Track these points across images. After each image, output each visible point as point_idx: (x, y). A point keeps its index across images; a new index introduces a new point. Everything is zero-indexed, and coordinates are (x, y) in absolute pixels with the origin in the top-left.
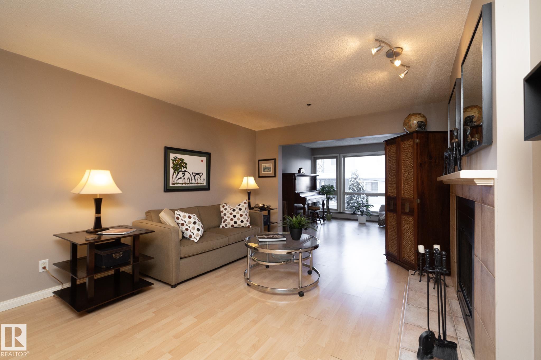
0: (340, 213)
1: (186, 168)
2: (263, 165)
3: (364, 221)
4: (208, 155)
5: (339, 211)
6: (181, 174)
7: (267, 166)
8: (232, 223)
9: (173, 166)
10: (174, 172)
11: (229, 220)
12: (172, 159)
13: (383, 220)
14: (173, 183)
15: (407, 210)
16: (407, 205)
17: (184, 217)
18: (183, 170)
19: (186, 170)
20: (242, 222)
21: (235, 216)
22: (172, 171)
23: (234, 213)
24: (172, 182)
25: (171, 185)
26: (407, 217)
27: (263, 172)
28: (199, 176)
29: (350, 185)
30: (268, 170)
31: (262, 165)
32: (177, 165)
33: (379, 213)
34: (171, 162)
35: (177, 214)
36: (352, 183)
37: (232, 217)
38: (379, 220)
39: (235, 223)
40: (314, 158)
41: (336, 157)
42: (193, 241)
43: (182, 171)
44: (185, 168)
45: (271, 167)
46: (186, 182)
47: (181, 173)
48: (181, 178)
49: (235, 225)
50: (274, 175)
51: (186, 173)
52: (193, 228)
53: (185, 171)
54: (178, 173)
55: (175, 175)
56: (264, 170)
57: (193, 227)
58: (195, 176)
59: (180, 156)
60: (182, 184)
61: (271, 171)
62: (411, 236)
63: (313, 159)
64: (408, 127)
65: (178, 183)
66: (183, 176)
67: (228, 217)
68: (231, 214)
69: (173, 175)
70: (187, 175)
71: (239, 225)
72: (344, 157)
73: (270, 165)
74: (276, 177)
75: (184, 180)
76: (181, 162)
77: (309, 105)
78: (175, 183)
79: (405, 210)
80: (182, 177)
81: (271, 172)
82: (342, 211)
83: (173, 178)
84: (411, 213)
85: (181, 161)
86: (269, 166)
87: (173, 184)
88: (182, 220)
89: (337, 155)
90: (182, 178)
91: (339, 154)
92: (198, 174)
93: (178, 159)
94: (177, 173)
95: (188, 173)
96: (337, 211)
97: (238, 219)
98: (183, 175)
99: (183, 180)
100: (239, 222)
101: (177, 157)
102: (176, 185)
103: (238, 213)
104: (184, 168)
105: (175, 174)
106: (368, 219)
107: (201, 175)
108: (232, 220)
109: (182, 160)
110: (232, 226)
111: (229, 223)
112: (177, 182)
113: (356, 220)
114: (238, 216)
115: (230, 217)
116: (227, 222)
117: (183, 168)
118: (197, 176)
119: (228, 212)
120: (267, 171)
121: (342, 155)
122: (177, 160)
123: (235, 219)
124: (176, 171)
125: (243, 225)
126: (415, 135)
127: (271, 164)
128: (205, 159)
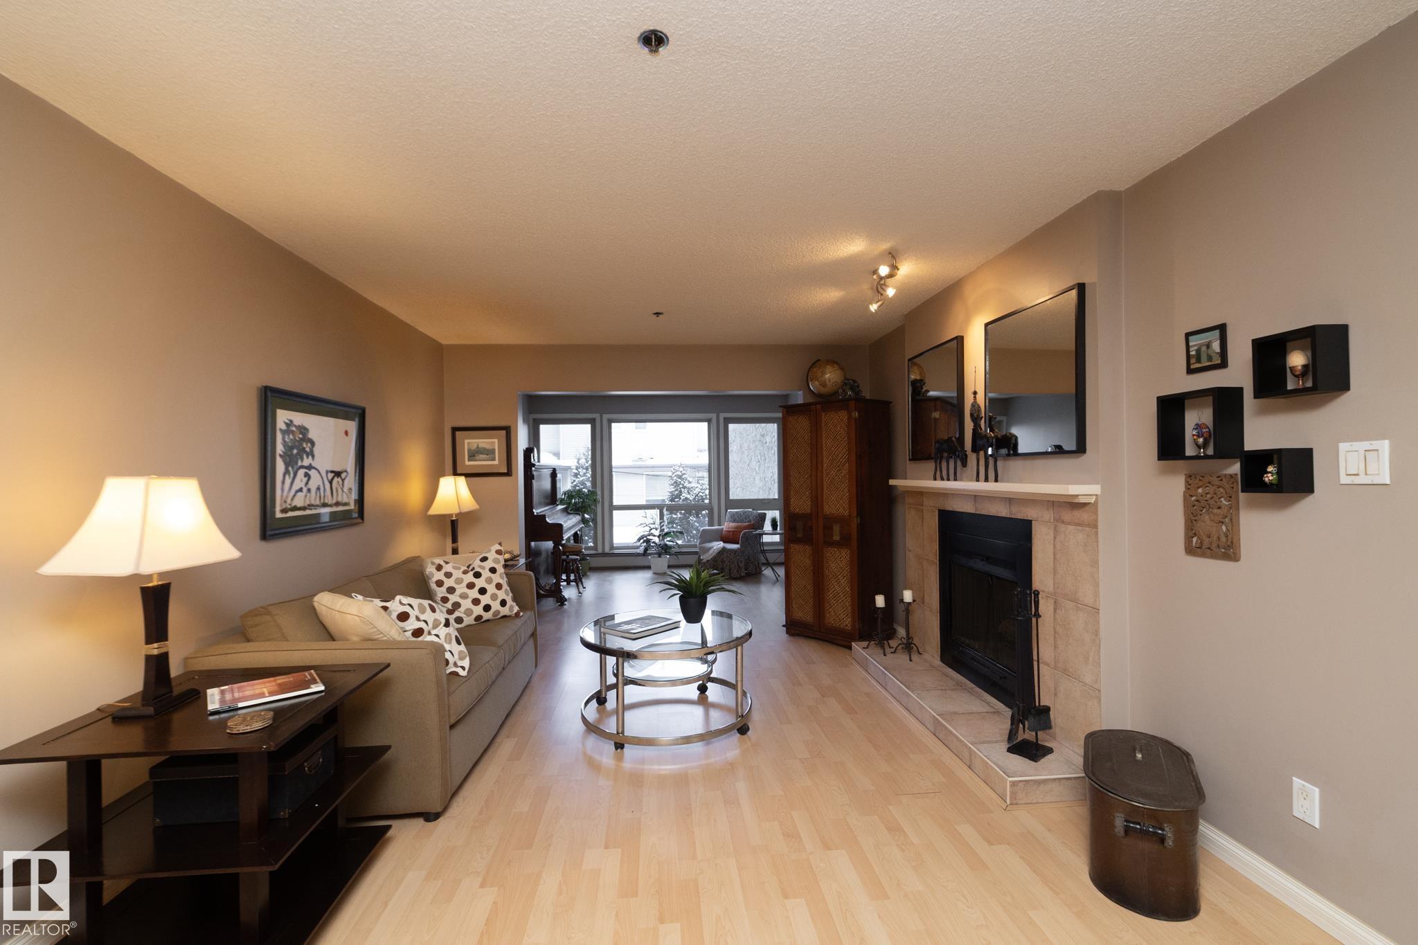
0: (604, 555)
1: (313, 457)
2: (469, 443)
3: (665, 569)
4: (360, 416)
5: (600, 551)
6: (300, 481)
7: (481, 445)
8: (478, 610)
9: (284, 450)
10: (287, 472)
11: (466, 604)
12: (280, 430)
13: (708, 561)
14: (284, 507)
15: (837, 538)
16: (836, 528)
17: (423, 611)
18: (306, 462)
19: (313, 465)
20: (503, 603)
21: (483, 591)
22: (280, 466)
23: (480, 583)
24: (281, 505)
25: (279, 515)
26: (836, 550)
27: (467, 463)
28: (339, 479)
29: (575, 483)
30: (486, 456)
31: (466, 441)
32: (291, 448)
33: (700, 548)
34: (279, 437)
35: (404, 605)
36: (581, 479)
37: (474, 594)
38: (700, 561)
39: (487, 608)
40: (534, 420)
41: (592, 422)
42: (455, 674)
43: (302, 467)
44: (310, 457)
45: (494, 450)
46: (313, 502)
47: (301, 472)
48: (301, 490)
49: (487, 616)
50: (506, 471)
51: (313, 473)
52: (448, 640)
53: (310, 467)
54: (295, 474)
55: (288, 481)
56: (472, 456)
57: (446, 635)
58: (331, 482)
59: (299, 418)
60: (304, 508)
61: (494, 459)
62: (844, 582)
63: (531, 421)
64: (820, 385)
65: (295, 508)
66: (307, 484)
67: (464, 596)
68: (471, 586)
69: (283, 482)
70: (315, 480)
71: (497, 612)
72: (610, 421)
73: (494, 442)
74: (511, 475)
75: (308, 495)
76: (301, 436)
77: (657, 314)
78: (289, 507)
79: (832, 536)
80: (303, 485)
81: (496, 462)
82: (607, 550)
83: (282, 490)
84: (844, 542)
85: (301, 433)
86: (488, 447)
87: (284, 511)
88: (418, 619)
89: (594, 417)
90: (305, 490)
91: (598, 415)
92: (338, 474)
93: (294, 429)
94: (292, 475)
95: (316, 471)
96: (597, 550)
97: (494, 597)
98: (306, 479)
99: (306, 496)
100: (496, 606)
101: (291, 421)
102: (290, 514)
103: (489, 581)
104: (308, 457)
105: (287, 476)
106: (673, 562)
107: (343, 475)
108: (476, 602)
109: (303, 430)
110: (479, 618)
111: (469, 612)
112: (293, 505)
113: (648, 568)
114: (491, 589)
115: (470, 595)
116: (462, 609)
117: (305, 456)
118: (336, 480)
119: (459, 581)
120: (484, 460)
121: (606, 417)
122: (293, 432)
123: (485, 600)
124: (290, 468)
125: (505, 611)
126: (852, 404)
127: (496, 441)
128: (352, 426)
